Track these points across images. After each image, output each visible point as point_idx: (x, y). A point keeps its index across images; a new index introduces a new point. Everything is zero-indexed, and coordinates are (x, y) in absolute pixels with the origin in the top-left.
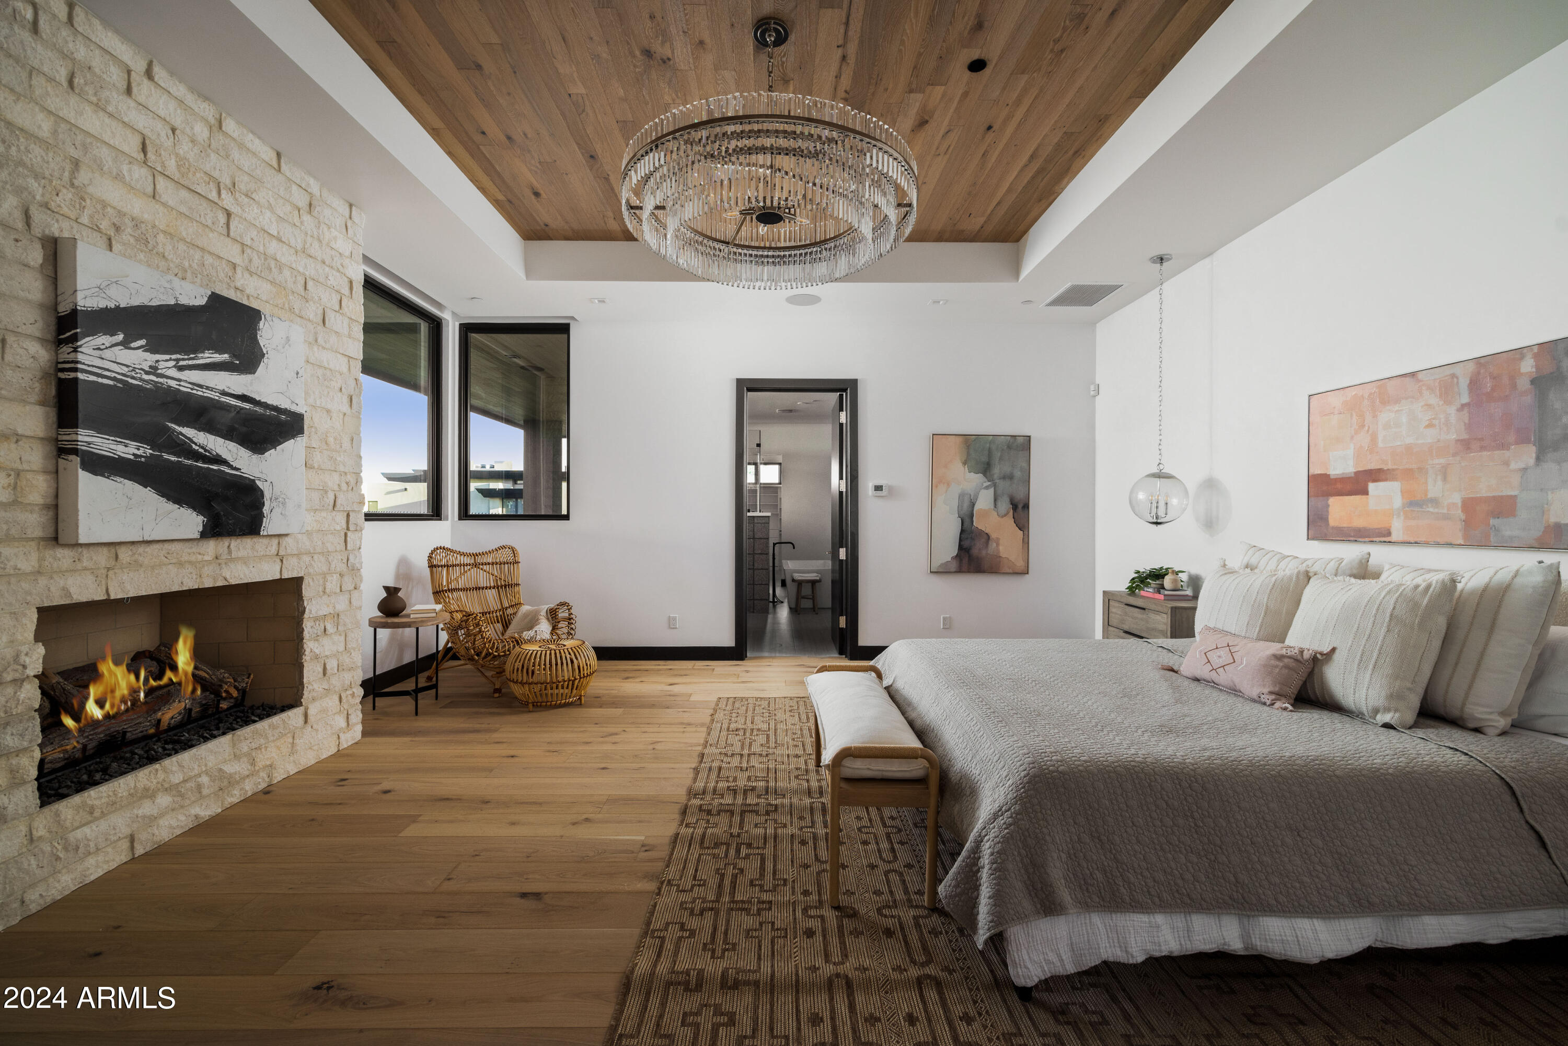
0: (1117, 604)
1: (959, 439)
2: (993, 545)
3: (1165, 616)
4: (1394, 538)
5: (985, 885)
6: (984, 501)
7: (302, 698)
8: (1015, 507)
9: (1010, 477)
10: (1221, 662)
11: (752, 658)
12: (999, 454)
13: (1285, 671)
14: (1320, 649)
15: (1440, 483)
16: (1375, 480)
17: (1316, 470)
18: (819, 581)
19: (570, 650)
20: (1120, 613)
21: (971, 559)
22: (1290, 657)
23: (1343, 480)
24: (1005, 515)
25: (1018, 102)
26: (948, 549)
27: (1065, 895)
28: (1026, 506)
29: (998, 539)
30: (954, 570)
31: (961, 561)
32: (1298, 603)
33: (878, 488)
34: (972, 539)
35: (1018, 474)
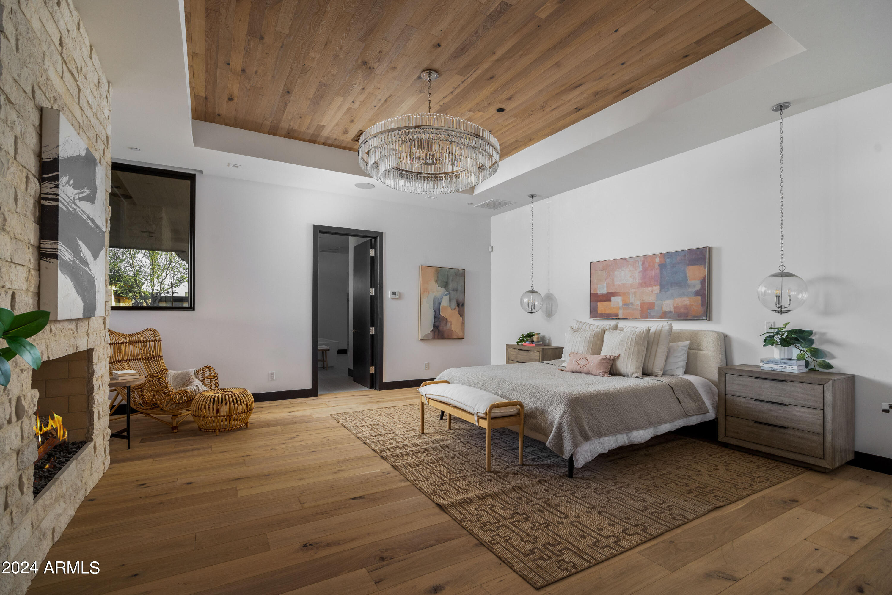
0: (513, 350)
1: (434, 269)
2: (449, 324)
3: (539, 353)
4: (620, 316)
5: (567, 437)
6: (445, 302)
7: (92, 435)
8: (458, 305)
9: (456, 290)
10: (584, 364)
11: (321, 395)
12: (452, 278)
13: (606, 364)
14: (615, 355)
15: (633, 297)
16: (614, 296)
17: (593, 292)
18: (328, 350)
19: (235, 394)
20: (515, 354)
21: (439, 332)
22: (607, 359)
23: (603, 295)
24: (455, 309)
25: (506, 126)
26: (428, 328)
27: (590, 434)
28: (463, 305)
29: (451, 321)
30: (431, 338)
31: (434, 333)
32: (603, 341)
33: (394, 294)
34: (440, 321)
35: (460, 288)
